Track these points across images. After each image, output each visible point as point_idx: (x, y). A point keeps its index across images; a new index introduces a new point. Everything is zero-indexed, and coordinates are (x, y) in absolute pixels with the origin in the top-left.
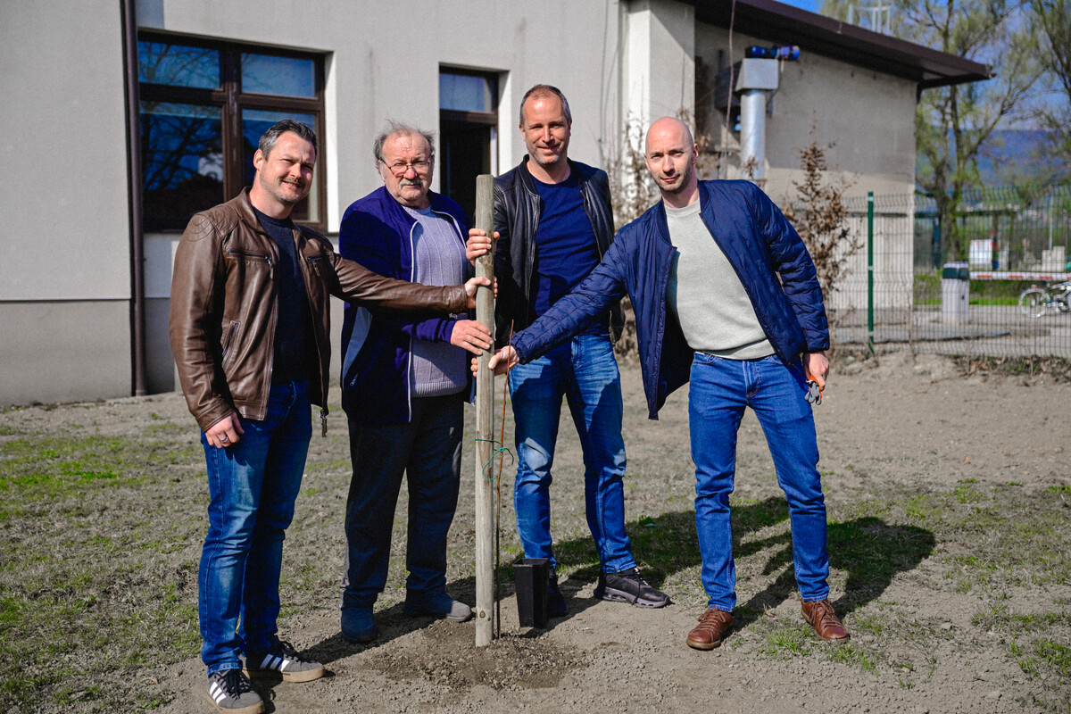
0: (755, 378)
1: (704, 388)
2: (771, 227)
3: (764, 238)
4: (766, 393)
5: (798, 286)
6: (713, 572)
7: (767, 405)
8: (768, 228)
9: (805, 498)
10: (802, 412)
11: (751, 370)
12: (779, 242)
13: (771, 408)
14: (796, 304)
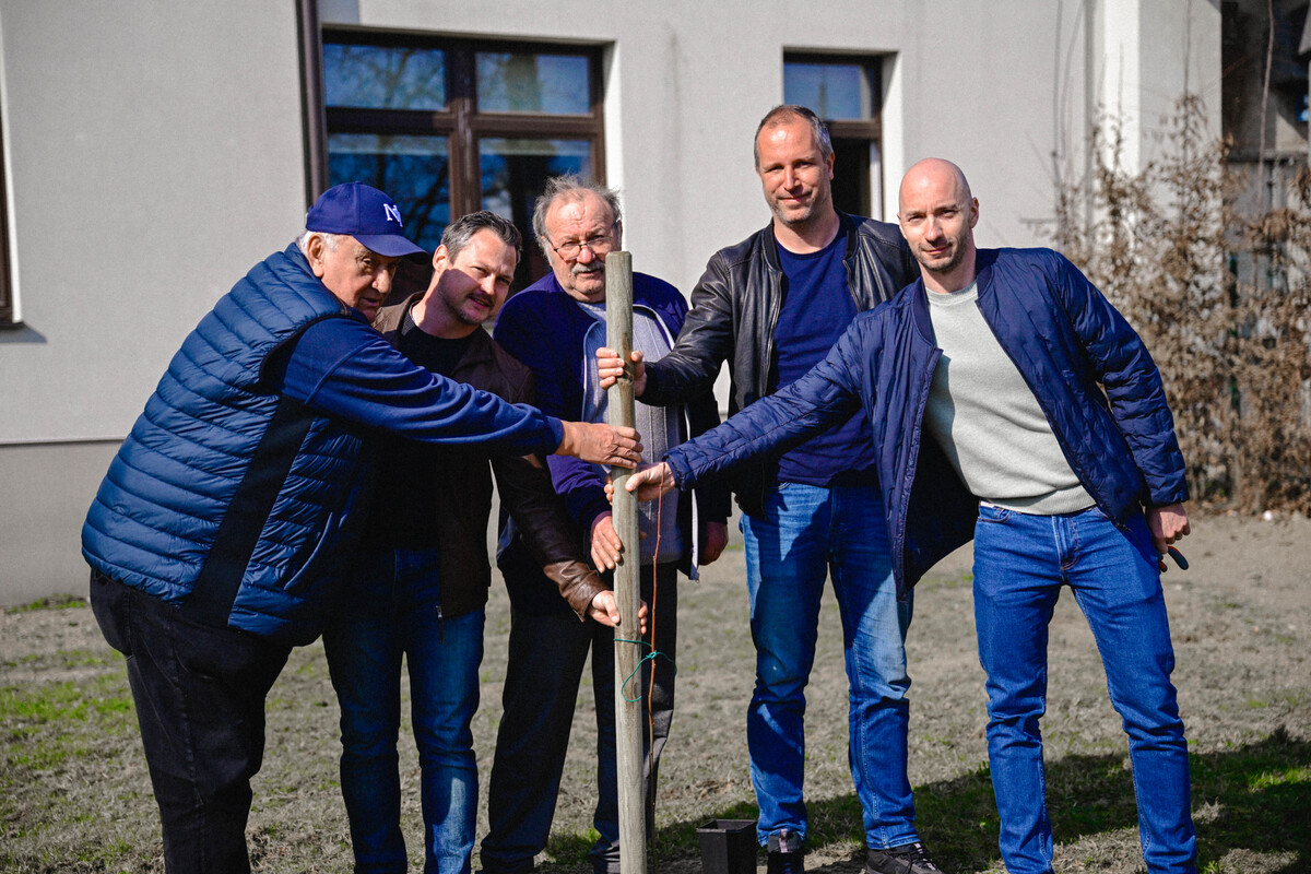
0: (1072, 540)
1: (995, 559)
2: (1086, 320)
3: (1076, 336)
4: (1090, 563)
5: (1131, 407)
6: (1016, 837)
7: (1092, 580)
8: (1082, 321)
9: (1152, 724)
10: (1146, 590)
11: (1065, 529)
12: (1100, 343)
13: (1098, 586)
14: (1130, 435)
